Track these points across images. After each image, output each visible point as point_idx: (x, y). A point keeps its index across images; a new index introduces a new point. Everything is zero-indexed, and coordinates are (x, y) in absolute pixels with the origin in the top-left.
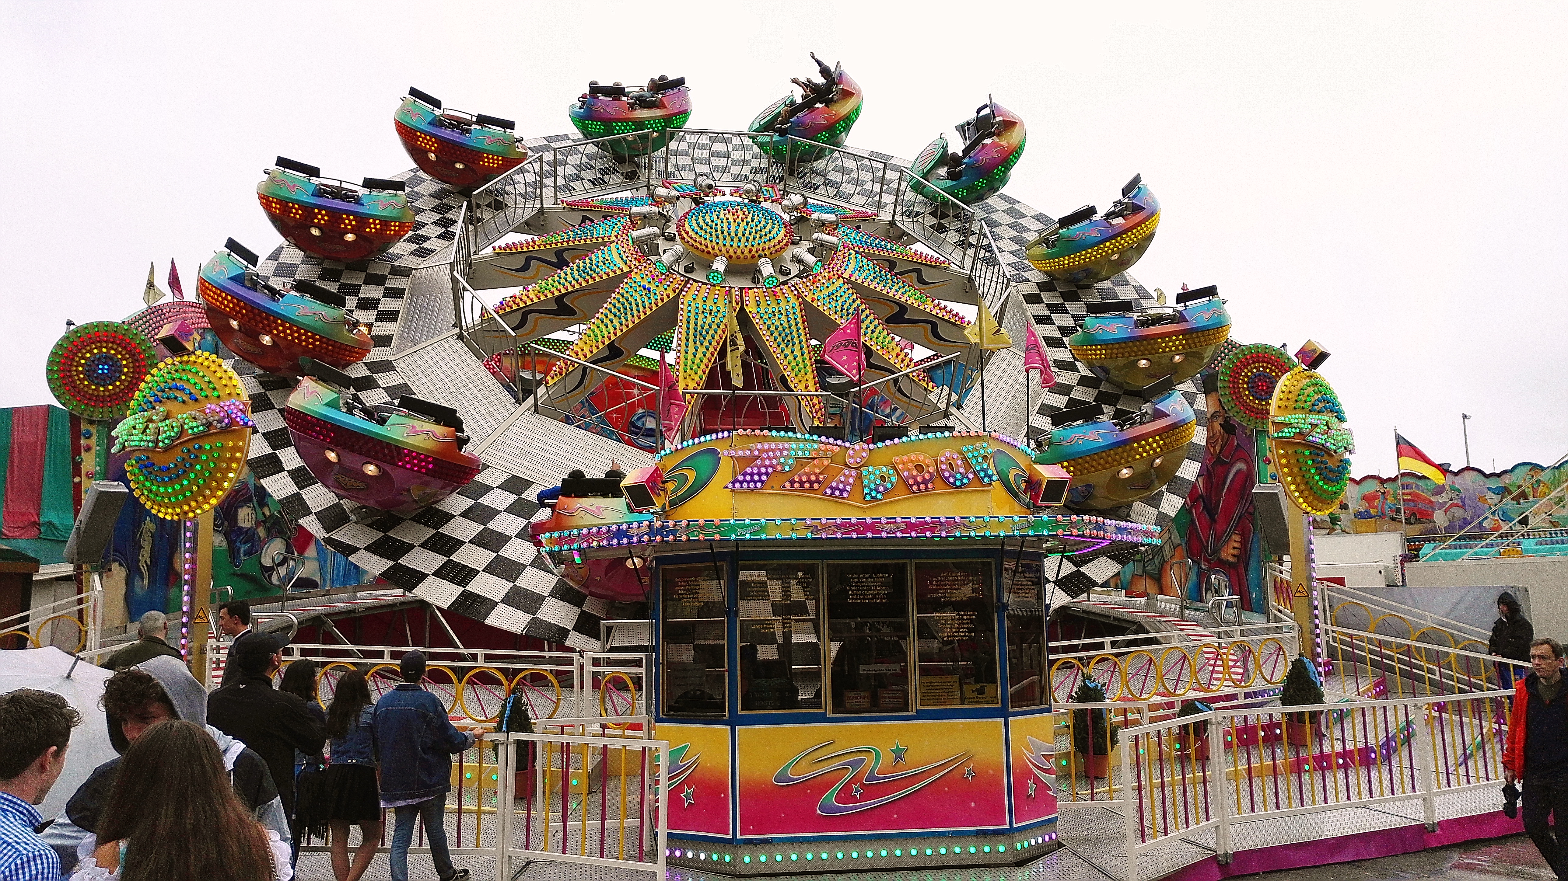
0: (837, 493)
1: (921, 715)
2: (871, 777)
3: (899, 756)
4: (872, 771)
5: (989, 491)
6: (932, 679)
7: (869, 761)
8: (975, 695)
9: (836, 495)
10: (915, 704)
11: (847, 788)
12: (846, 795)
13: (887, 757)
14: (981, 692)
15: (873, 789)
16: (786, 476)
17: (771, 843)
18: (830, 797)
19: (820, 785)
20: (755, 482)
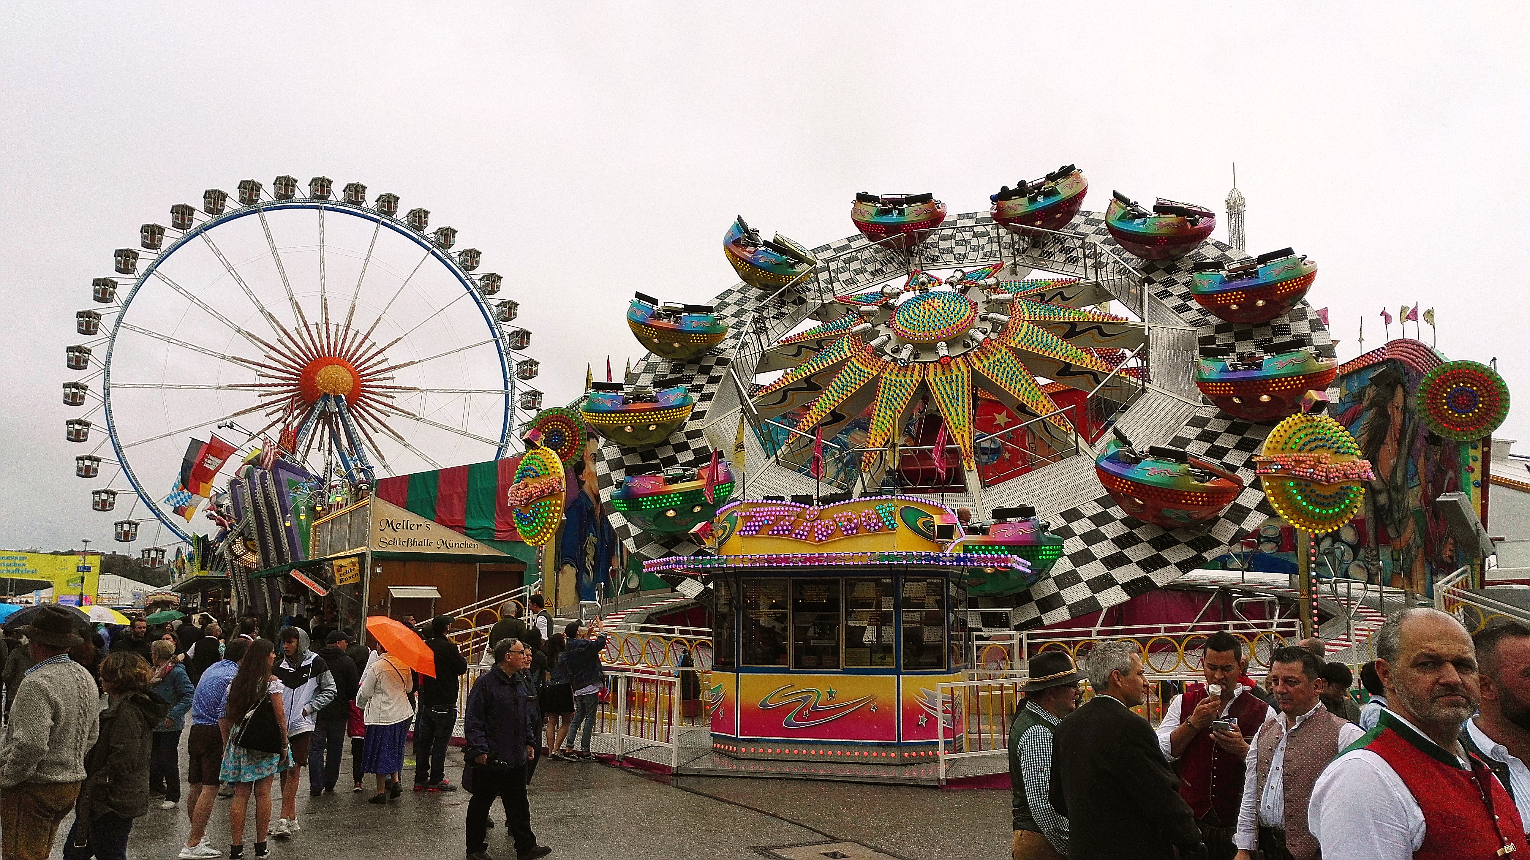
0: (799, 536)
1: (845, 672)
2: (815, 707)
3: (831, 694)
4: (816, 703)
5: (895, 533)
6: (853, 649)
7: (814, 697)
8: (879, 661)
9: (801, 538)
10: (842, 665)
11: (800, 713)
12: (799, 717)
13: (824, 696)
14: (883, 658)
15: (814, 715)
16: (770, 527)
17: (757, 742)
18: (791, 716)
19: (785, 710)
20: (752, 531)
